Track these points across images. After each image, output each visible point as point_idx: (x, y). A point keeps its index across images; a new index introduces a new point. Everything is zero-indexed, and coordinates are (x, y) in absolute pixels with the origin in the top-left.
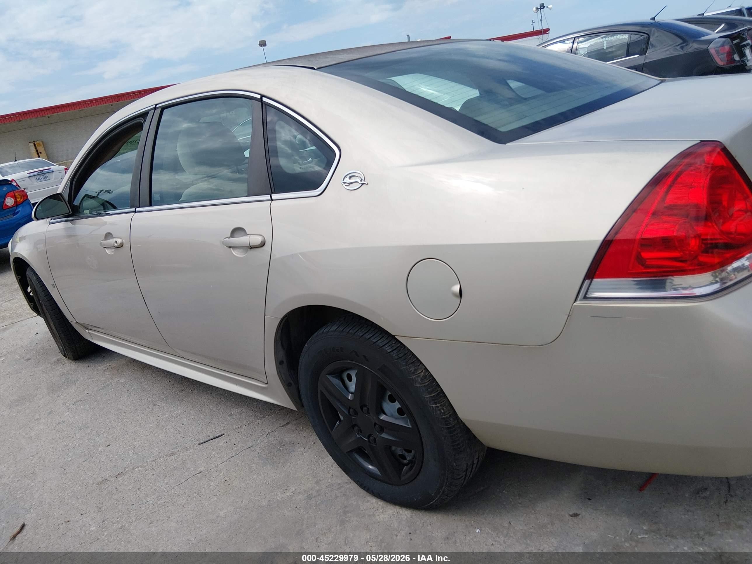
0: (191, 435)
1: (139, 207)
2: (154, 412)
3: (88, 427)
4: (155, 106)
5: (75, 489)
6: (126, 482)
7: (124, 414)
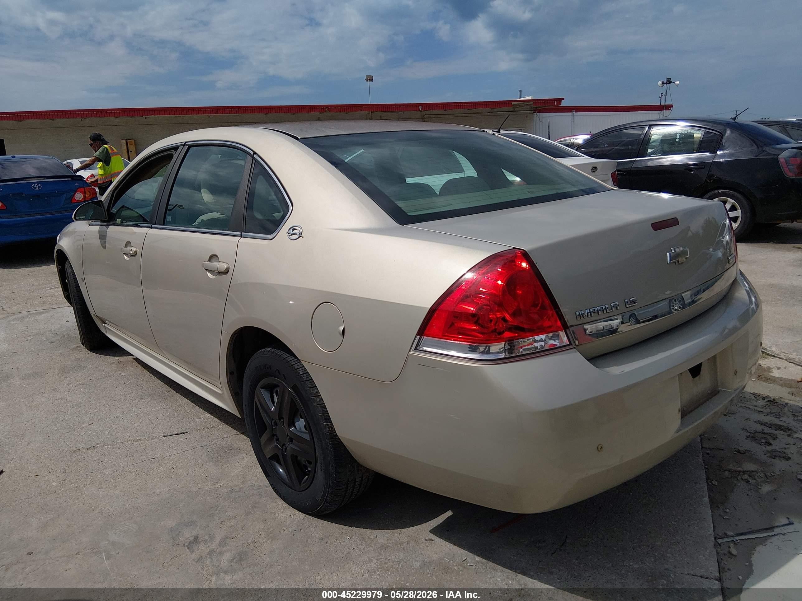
0: (160, 428)
1: (155, 225)
2: (139, 404)
3: (80, 407)
4: (184, 143)
5: (52, 452)
6: (94, 455)
7: (114, 402)
